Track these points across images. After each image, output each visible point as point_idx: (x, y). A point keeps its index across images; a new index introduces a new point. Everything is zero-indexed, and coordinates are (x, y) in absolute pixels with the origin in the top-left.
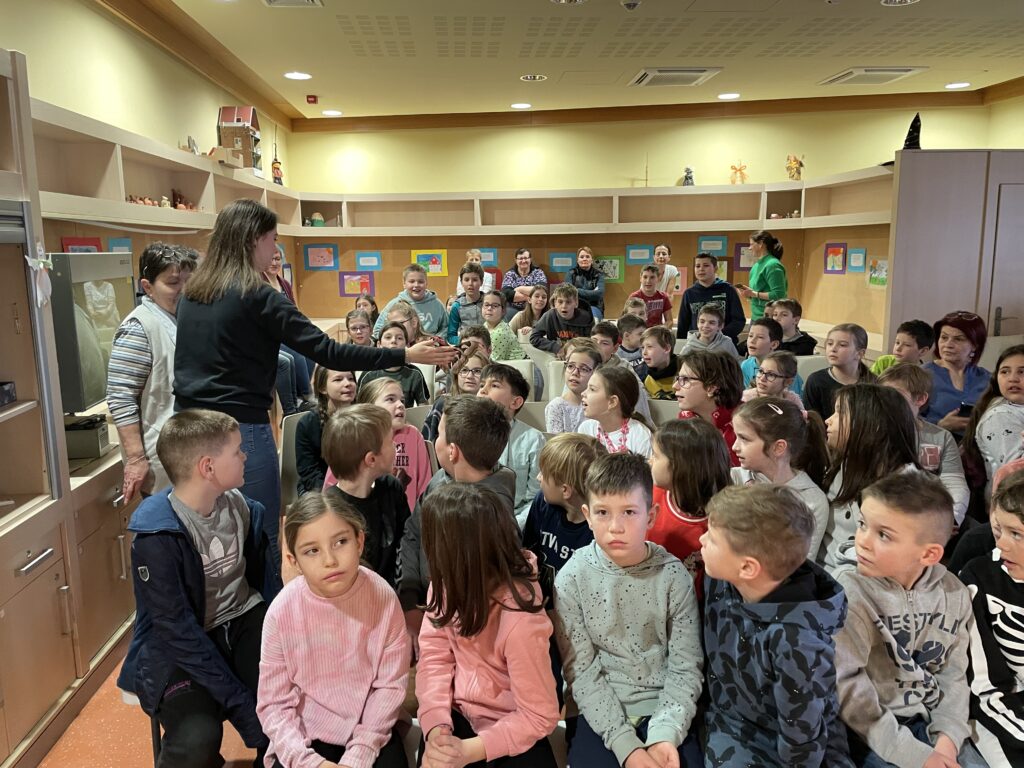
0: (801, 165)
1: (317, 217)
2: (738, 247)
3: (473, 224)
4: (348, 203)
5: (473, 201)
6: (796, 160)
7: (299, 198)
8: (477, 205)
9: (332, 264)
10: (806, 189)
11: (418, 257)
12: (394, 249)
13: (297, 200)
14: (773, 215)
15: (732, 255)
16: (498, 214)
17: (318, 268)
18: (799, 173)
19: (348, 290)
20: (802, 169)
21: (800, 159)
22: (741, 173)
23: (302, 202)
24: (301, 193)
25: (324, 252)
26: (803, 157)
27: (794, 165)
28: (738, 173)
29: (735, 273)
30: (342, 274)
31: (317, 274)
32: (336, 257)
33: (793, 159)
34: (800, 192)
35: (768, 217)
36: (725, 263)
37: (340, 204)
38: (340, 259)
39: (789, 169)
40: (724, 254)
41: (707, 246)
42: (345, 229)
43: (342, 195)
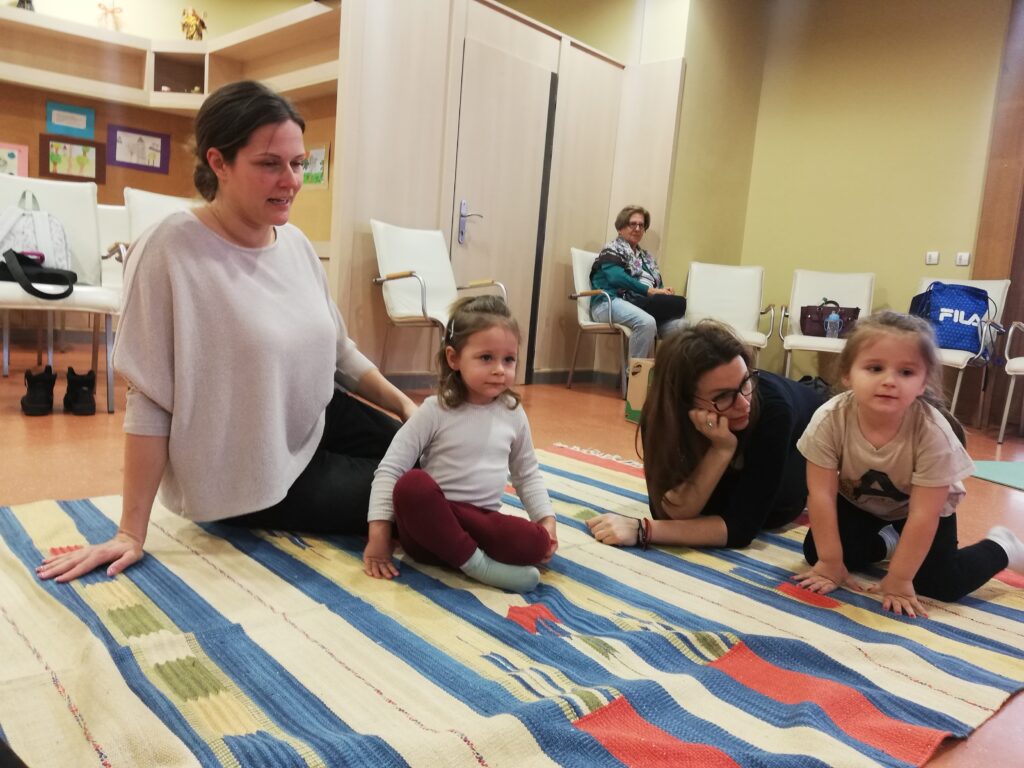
0: (202, 24)
2: (112, 131)
6: (194, 14)
10: (211, 55)
14: (164, 88)
15: (103, 138)
18: (200, 35)
20: (204, 31)
21: (202, 17)
22: (114, 17)
26: (205, 15)
27: (193, 21)
28: (110, 16)
29: (110, 170)
33: (190, 12)
34: (203, 56)
35: (157, 88)
36: (92, 151)
39: (185, 26)
40: (91, 136)
41: (62, 120)
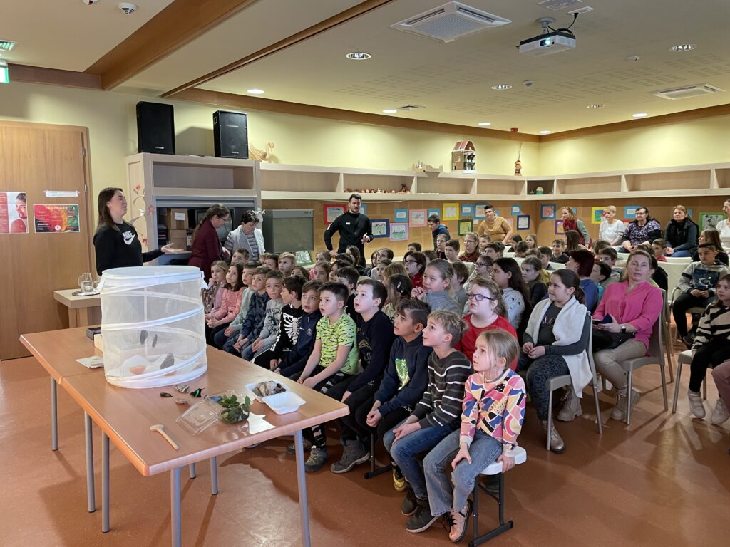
1: (540, 189)
3: (620, 191)
4: (557, 181)
5: (620, 177)
7: (526, 180)
8: (623, 179)
9: (552, 216)
11: (596, 211)
12: (584, 206)
13: (524, 181)
16: (643, 184)
17: (546, 218)
19: (559, 231)
23: (528, 182)
24: (527, 177)
25: (550, 209)
30: (557, 221)
31: (546, 221)
32: (555, 211)
37: (553, 181)
38: (557, 212)
42: (556, 195)
43: (554, 176)
